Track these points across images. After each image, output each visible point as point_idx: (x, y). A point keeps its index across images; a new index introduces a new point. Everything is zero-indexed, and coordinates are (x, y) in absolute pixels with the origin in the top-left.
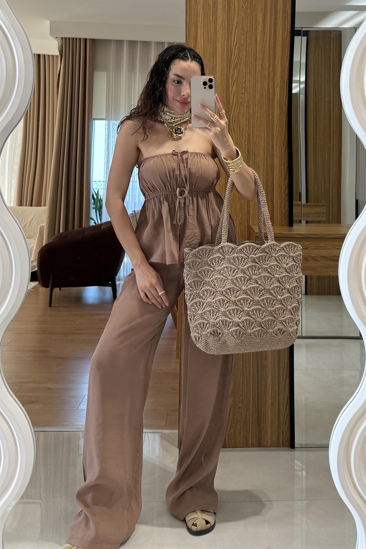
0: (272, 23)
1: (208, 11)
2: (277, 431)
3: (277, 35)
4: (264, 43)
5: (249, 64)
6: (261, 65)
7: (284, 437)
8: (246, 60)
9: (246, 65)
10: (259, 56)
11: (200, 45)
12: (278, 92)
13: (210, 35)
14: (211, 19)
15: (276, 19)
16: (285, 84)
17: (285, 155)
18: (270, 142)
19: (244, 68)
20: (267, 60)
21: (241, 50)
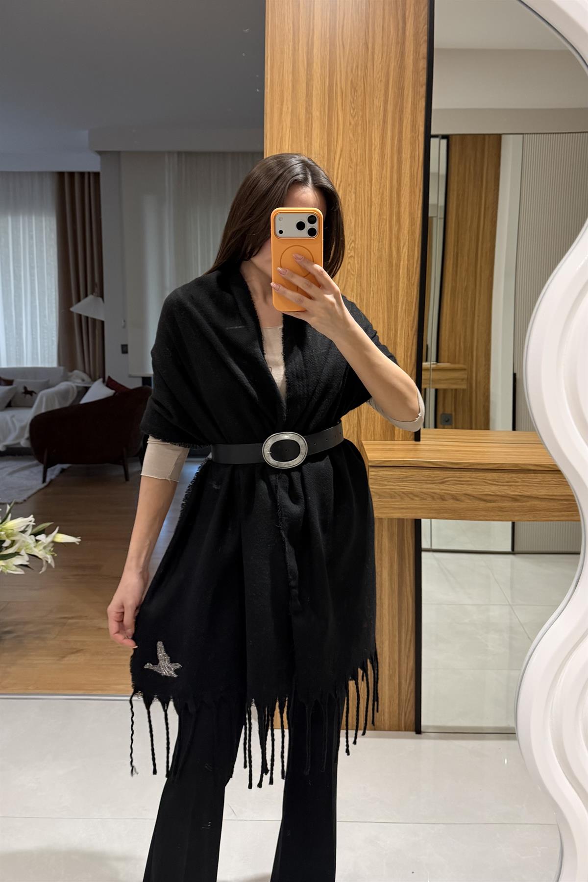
0: (395, 148)
1: (298, 132)
2: (397, 710)
3: (403, 166)
4: (383, 180)
5: (360, 213)
6: (379, 213)
7: (406, 718)
8: (355, 206)
10: (376, 200)
12: (404, 255)
14: (303, 145)
15: (400, 141)
16: (416, 243)
17: (413, 344)
18: (393, 327)
20: (387, 206)
21: (348, 192)
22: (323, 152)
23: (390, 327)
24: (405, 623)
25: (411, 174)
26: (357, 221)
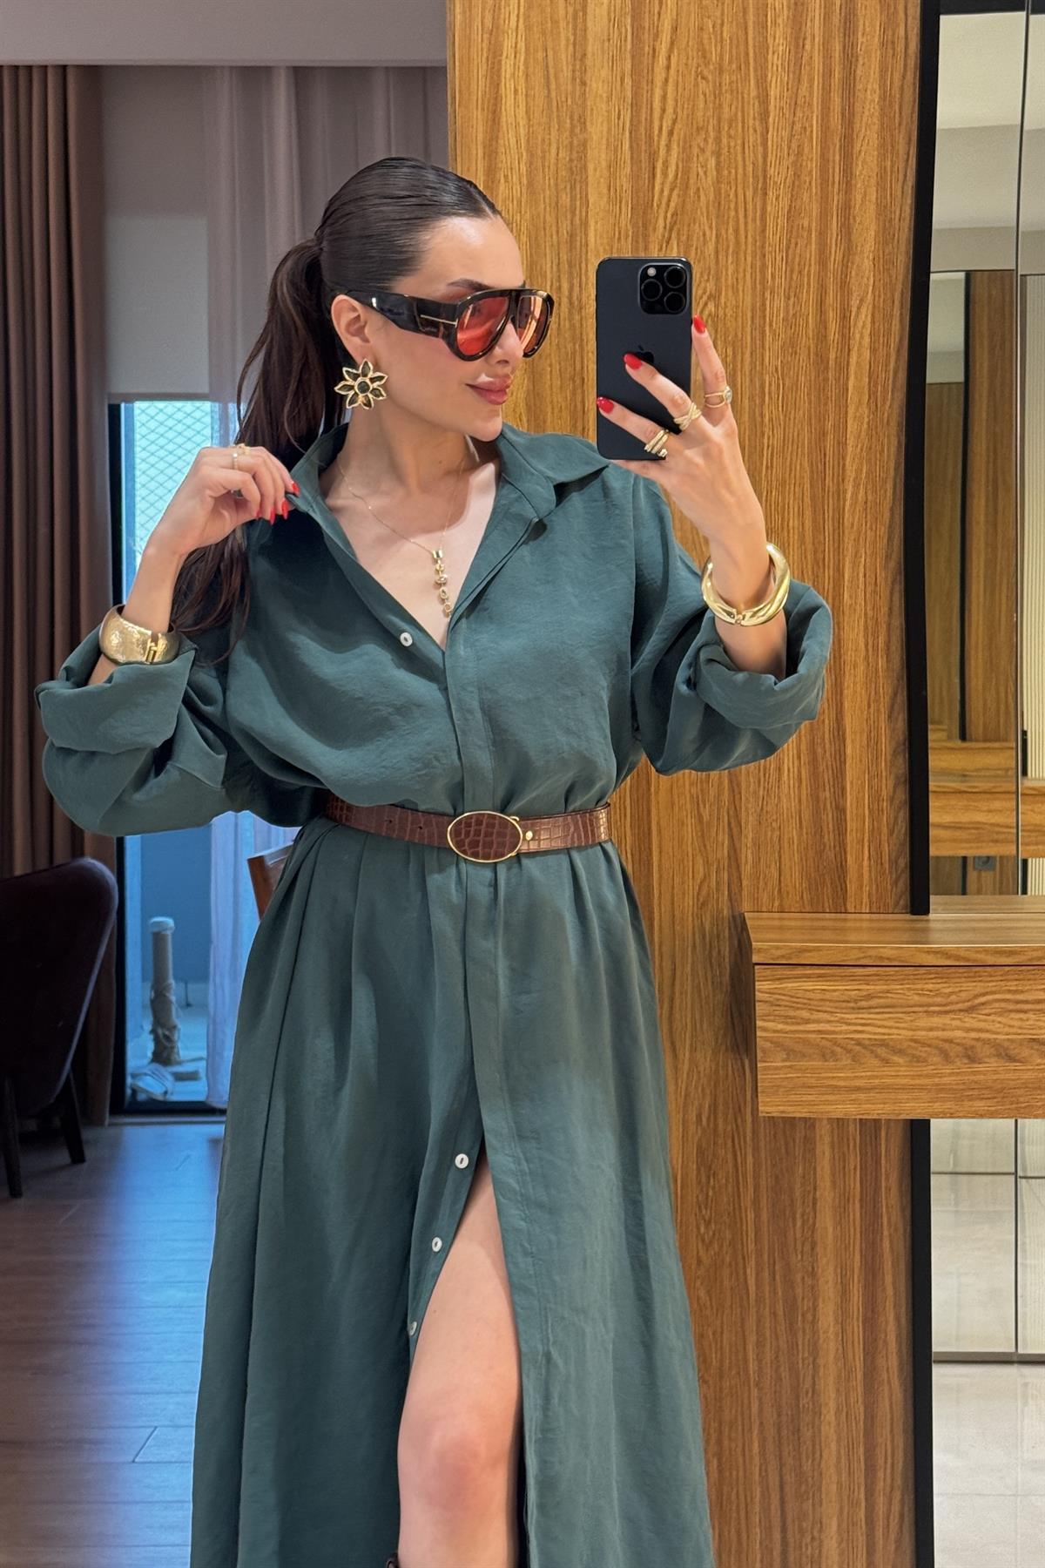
0: (836, 19)
3: (858, 72)
4: (799, 114)
5: (732, 213)
6: (789, 212)
8: (718, 192)
9: (718, 217)
10: (779, 173)
11: (512, 134)
12: (862, 334)
13: (558, 87)
14: (563, 10)
16: (897, 296)
17: (890, 609)
18: (830, 557)
19: (708, 233)
20: (814, 191)
21: (695, 150)
22: (620, 34)
23: (822, 556)
24: (886, 1463)
25: (885, 92)
26: (723, 232)
